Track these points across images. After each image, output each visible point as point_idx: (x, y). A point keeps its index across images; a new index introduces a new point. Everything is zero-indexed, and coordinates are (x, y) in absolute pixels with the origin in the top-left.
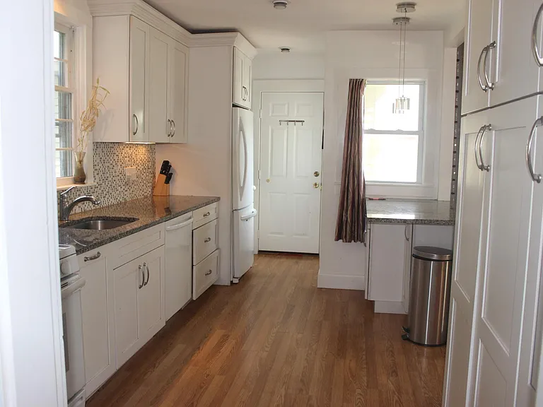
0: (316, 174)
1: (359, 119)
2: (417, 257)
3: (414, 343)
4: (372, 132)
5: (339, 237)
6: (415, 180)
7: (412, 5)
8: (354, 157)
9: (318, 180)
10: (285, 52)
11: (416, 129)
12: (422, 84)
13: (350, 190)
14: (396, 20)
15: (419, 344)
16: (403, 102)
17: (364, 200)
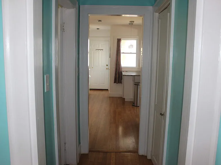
0: (107, 65)
1: (120, 49)
2: (135, 85)
3: (135, 106)
4: (123, 53)
5: (115, 82)
6: (135, 66)
7: (133, 22)
8: (119, 60)
9: (107, 67)
10: (98, 29)
11: (136, 52)
12: (137, 40)
13: (118, 69)
14: (129, 24)
15: (136, 106)
16: (132, 46)
17: (122, 72)
